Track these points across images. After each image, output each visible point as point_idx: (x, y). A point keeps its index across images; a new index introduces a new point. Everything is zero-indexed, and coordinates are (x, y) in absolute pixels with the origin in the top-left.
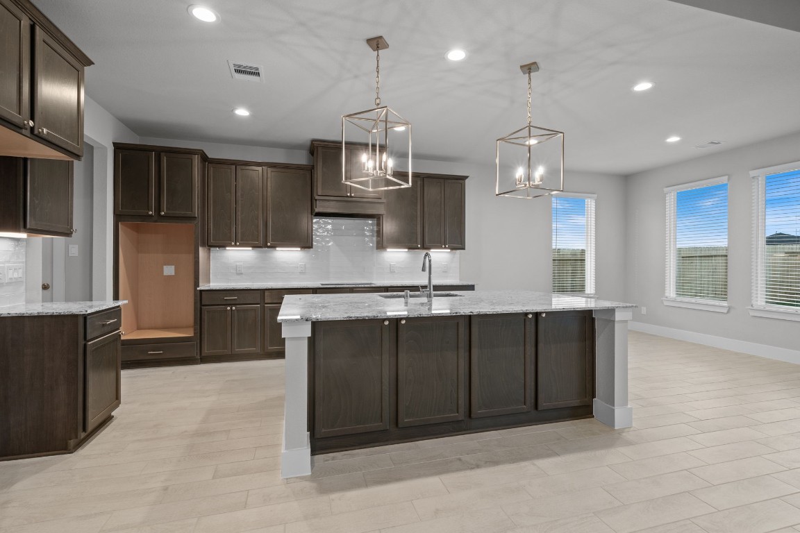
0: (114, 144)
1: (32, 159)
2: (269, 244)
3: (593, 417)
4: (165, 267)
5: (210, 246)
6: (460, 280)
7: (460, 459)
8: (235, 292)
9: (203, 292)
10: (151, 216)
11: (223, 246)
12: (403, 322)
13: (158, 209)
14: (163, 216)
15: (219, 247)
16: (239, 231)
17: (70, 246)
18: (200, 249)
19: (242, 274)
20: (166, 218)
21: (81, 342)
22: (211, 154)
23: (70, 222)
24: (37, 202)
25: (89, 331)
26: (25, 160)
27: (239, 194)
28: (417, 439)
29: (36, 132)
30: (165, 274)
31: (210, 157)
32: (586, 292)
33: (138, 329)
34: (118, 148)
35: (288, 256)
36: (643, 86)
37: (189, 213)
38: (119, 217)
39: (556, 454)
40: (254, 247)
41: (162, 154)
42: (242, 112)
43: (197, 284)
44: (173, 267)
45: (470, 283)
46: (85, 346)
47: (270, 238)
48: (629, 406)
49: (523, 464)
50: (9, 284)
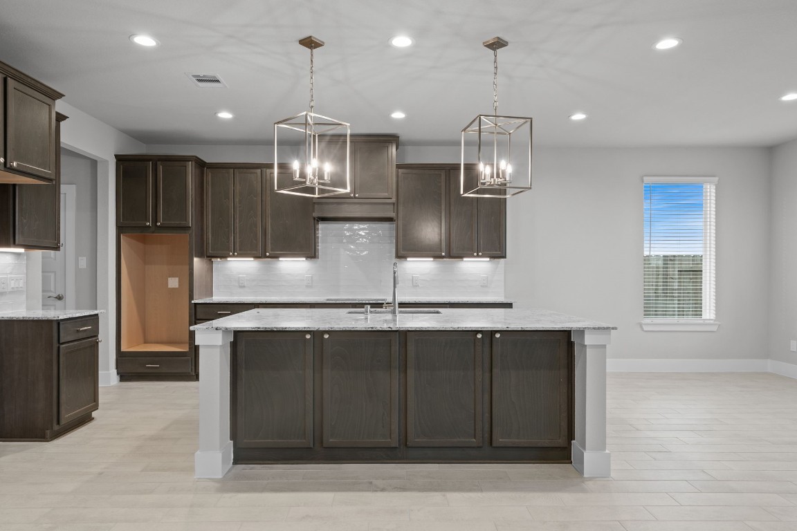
0: (116, 156)
1: (20, 185)
2: (268, 254)
3: (571, 463)
4: (169, 279)
5: (209, 257)
6: (505, 297)
7: (371, 483)
8: (229, 306)
9: (198, 306)
10: (149, 227)
11: (224, 257)
12: (326, 336)
13: (155, 220)
14: (159, 227)
15: (221, 257)
16: (238, 240)
17: (80, 258)
18: (196, 260)
19: (244, 287)
20: (163, 228)
21: (55, 345)
22: (208, 159)
23: (57, 237)
24: (25, 221)
25: (62, 335)
26: (14, 185)
27: (237, 200)
28: (344, 462)
29: (8, 166)
30: (169, 286)
31: (207, 162)
32: (704, 317)
33: (145, 343)
34: (120, 159)
35: (293, 266)
36: (667, 44)
37: (183, 223)
38: (121, 229)
39: (481, 491)
40: (256, 257)
41: (159, 163)
42: (225, 115)
43: (191, 297)
44: (177, 279)
45: (509, 301)
46: (59, 348)
47: (269, 246)
48: (607, 451)
49: (432, 494)
50: (11, 293)
